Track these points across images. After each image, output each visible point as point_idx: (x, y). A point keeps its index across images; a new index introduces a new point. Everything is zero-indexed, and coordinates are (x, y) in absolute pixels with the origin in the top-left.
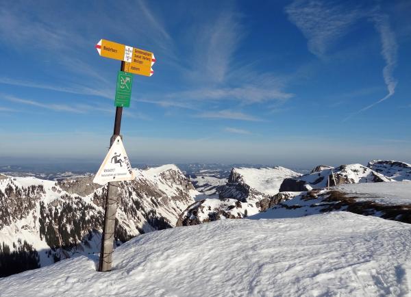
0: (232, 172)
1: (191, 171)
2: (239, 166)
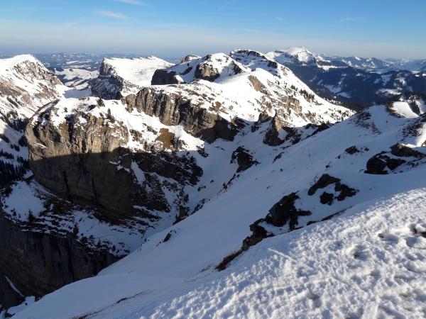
0: (103, 64)
1: (56, 63)
2: (110, 57)
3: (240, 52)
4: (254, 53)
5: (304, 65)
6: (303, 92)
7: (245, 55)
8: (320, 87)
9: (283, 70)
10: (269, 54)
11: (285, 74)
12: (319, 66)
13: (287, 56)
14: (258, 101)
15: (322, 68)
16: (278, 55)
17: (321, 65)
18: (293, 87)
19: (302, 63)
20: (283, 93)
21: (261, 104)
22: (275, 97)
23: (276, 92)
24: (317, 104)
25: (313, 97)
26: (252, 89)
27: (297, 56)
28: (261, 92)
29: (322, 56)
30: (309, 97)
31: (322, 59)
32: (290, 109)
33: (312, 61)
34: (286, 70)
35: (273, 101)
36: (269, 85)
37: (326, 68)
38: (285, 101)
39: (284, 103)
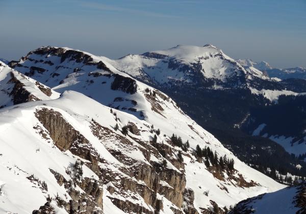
3: (40, 52)
4: (76, 56)
5: (216, 87)
6: (203, 154)
7: (55, 59)
8: (259, 141)
9: (151, 97)
10: (129, 59)
11: (157, 108)
12: (254, 91)
13: (173, 64)
14: (58, 177)
15: (261, 96)
16: (151, 62)
17: (259, 88)
18: (175, 141)
19: (211, 82)
20: (137, 155)
21: (68, 185)
22: (113, 165)
23: (114, 153)
24: (242, 183)
25: (230, 166)
26: (48, 145)
27: (198, 66)
28: (73, 151)
29: (260, 66)
30: (219, 167)
31: (259, 74)
32: (159, 197)
33: (237, 78)
34: (158, 98)
35: (106, 176)
36: (96, 134)
37: (271, 95)
38: (143, 177)
39: (140, 182)
